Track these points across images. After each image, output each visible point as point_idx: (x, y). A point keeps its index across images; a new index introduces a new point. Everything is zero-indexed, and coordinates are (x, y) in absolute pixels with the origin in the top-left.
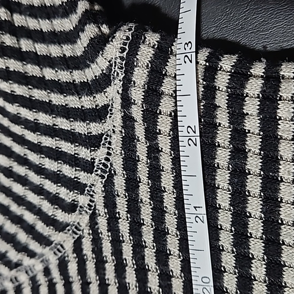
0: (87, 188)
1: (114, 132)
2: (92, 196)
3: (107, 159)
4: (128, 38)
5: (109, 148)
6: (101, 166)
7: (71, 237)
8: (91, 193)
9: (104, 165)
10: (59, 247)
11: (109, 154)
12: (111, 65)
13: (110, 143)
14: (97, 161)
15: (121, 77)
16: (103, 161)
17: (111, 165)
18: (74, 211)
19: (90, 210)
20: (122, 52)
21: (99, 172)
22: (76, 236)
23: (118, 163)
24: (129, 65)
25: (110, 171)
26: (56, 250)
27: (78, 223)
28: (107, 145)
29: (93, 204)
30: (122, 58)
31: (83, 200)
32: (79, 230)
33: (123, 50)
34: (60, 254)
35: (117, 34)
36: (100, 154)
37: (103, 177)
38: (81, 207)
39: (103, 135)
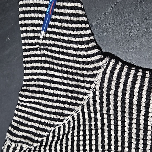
0: (88, 94)
1: (98, 81)
2: (89, 96)
3: (95, 87)
4: (108, 60)
5: (96, 84)
6: (93, 89)
7: (81, 108)
8: (89, 95)
9: (94, 88)
10: (77, 110)
11: (95, 86)
12: (103, 65)
13: (96, 83)
14: (92, 87)
15: (104, 68)
16: (94, 87)
17: (96, 89)
18: (82, 100)
19: (87, 100)
20: (106, 63)
21: (92, 90)
22: (82, 107)
23: (98, 88)
24: (107, 66)
25: (95, 90)
26: (76, 111)
27: (83, 104)
28: (95, 84)
29: (89, 98)
30: (106, 64)
31: (86, 97)
32: (83, 105)
33: (107, 62)
34: (77, 113)
35: (106, 58)
36: (93, 86)
37: (93, 91)
38: (85, 99)
39: (94, 81)
